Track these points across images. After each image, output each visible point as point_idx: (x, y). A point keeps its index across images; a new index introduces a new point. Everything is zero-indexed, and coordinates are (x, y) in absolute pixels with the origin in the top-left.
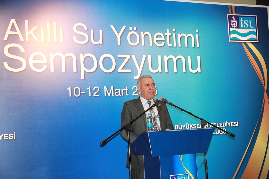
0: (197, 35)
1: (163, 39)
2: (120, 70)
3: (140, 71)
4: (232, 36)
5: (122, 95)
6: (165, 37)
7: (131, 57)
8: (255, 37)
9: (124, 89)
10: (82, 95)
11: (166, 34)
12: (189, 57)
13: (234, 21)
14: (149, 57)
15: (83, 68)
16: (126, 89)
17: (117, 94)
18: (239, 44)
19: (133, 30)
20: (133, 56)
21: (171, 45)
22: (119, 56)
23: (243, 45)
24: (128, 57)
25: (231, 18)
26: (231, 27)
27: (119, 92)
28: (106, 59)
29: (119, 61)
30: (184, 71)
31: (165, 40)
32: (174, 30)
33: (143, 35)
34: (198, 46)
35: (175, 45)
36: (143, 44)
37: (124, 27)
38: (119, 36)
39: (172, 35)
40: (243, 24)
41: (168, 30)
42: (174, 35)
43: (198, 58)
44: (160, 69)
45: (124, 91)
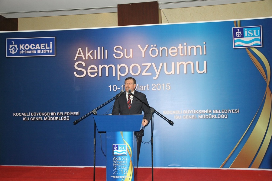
0: (204, 46)
1: (176, 51)
2: (143, 74)
3: (158, 73)
4: (236, 44)
5: (145, 90)
6: (178, 49)
7: (152, 64)
8: (259, 43)
9: (146, 86)
10: (118, 90)
11: (178, 47)
12: (197, 62)
14: (165, 64)
15: (119, 73)
16: (148, 86)
17: (141, 89)
19: (153, 46)
20: (153, 64)
21: (182, 55)
22: (143, 64)
23: (247, 50)
24: (149, 64)
25: (235, 30)
27: (143, 88)
29: (143, 68)
30: (193, 72)
31: (178, 52)
32: (185, 44)
33: (161, 49)
35: (185, 54)
36: (161, 56)
37: (147, 45)
38: (143, 51)
39: (184, 47)
40: (248, 34)
41: (180, 45)
42: (185, 47)
43: (205, 62)
44: (173, 72)
45: (146, 87)
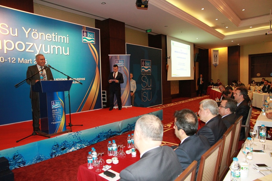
0: (68, 38)
1: (51, 37)
2: (27, 50)
3: (38, 51)
4: (84, 40)
5: (29, 63)
6: (52, 36)
7: (33, 44)
8: (94, 41)
10: (5, 62)
11: (52, 35)
12: (64, 47)
13: (85, 34)
14: (43, 45)
15: (5, 48)
16: (31, 60)
17: (26, 62)
18: (87, 44)
19: (35, 31)
20: (35, 44)
21: (55, 41)
22: (27, 43)
23: (89, 44)
24: (32, 44)
25: (84, 32)
26: (83, 36)
27: (27, 61)
28: (19, 44)
29: (27, 46)
30: (61, 54)
31: (52, 38)
32: (56, 34)
33: (40, 34)
34: (68, 43)
35: (57, 41)
36: (40, 39)
37: (30, 29)
38: (27, 33)
39: (55, 36)
40: (89, 35)
41: (53, 33)
42: (57, 36)
43: (68, 48)
44: (49, 52)
45: (30, 61)
